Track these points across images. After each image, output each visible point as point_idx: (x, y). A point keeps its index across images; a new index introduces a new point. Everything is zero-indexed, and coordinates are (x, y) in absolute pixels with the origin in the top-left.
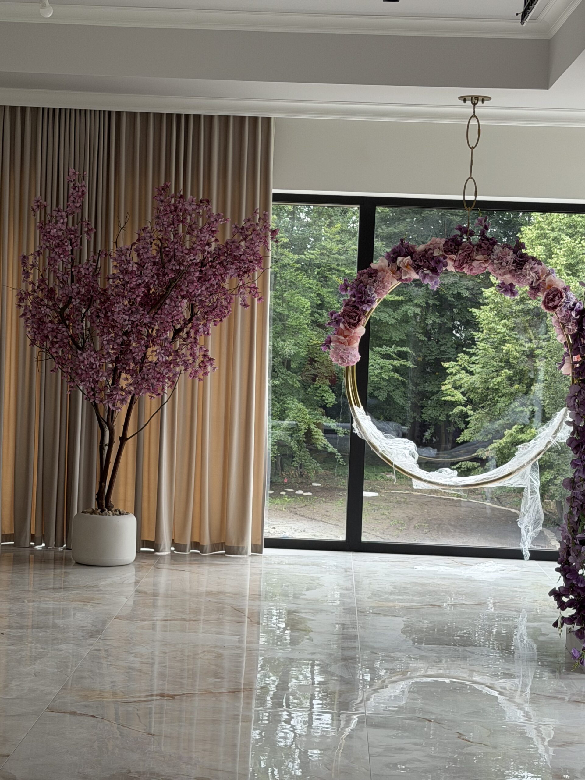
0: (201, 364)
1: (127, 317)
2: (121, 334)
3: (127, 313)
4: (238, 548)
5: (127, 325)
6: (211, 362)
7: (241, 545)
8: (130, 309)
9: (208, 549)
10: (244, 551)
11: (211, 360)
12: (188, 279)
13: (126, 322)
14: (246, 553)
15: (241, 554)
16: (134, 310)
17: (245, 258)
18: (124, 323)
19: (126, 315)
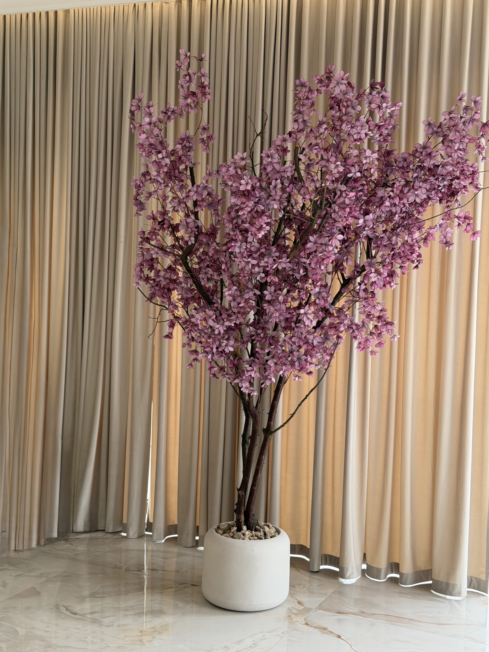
0: (374, 331)
1: (255, 262)
2: (250, 286)
3: (254, 255)
4: (448, 584)
5: (259, 273)
6: (389, 327)
7: (451, 582)
8: (259, 250)
9: (410, 579)
10: (456, 591)
11: (388, 323)
12: (338, 202)
13: (257, 269)
14: (459, 594)
15: (451, 595)
16: (263, 250)
17: (444, 172)
18: (253, 270)
19: (254, 258)
